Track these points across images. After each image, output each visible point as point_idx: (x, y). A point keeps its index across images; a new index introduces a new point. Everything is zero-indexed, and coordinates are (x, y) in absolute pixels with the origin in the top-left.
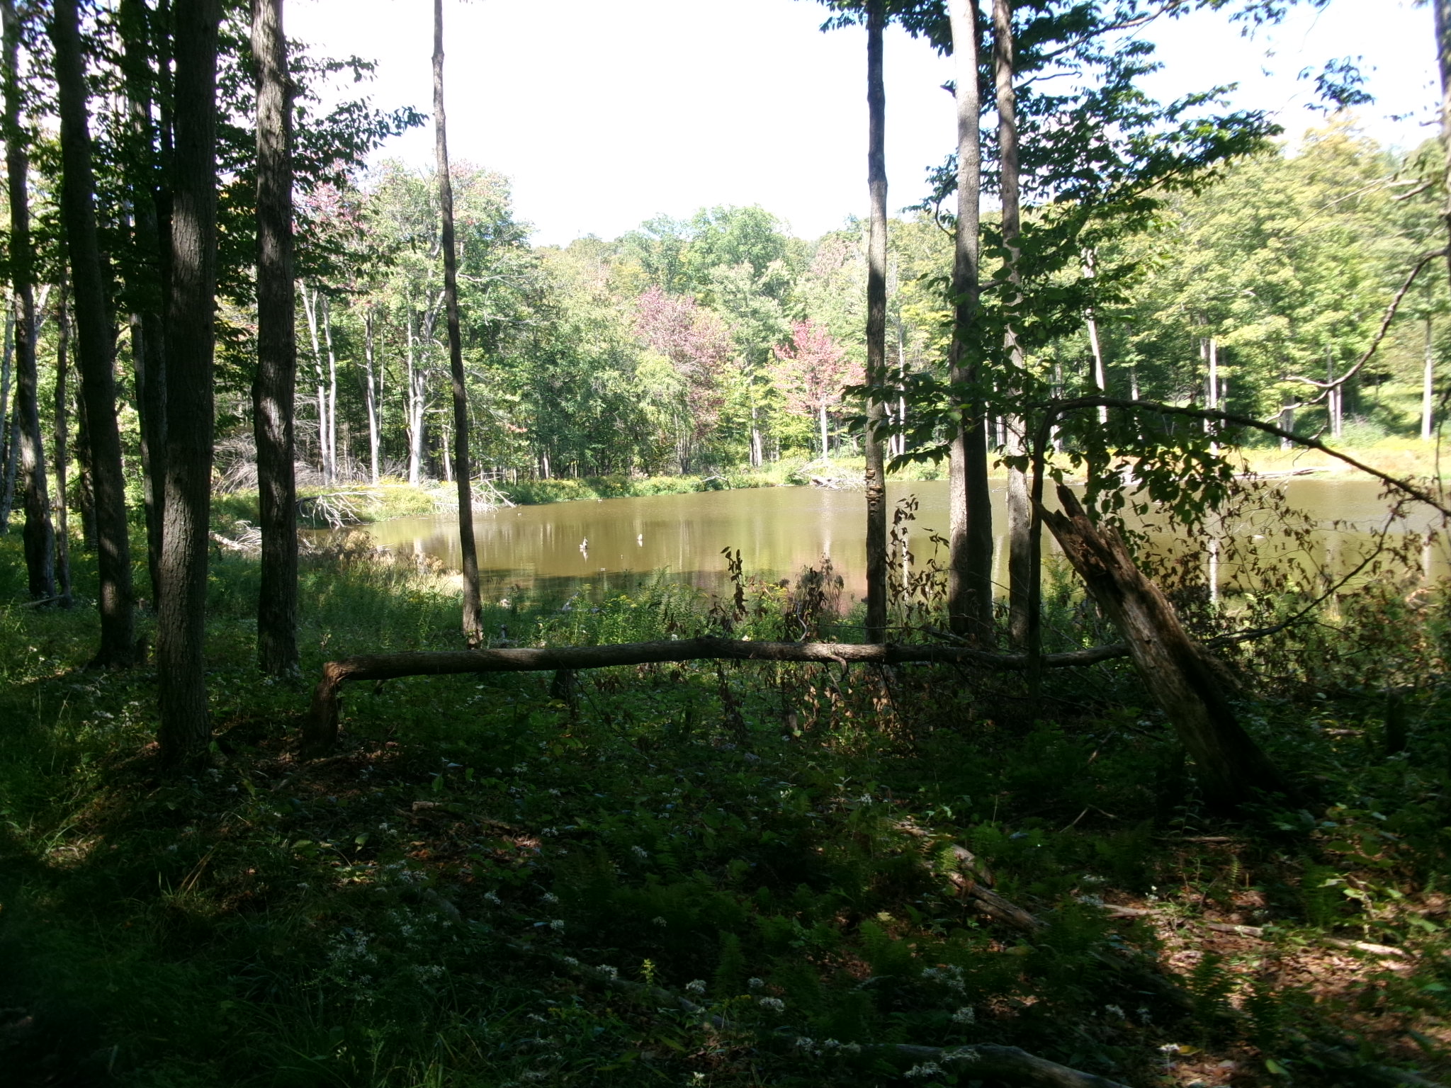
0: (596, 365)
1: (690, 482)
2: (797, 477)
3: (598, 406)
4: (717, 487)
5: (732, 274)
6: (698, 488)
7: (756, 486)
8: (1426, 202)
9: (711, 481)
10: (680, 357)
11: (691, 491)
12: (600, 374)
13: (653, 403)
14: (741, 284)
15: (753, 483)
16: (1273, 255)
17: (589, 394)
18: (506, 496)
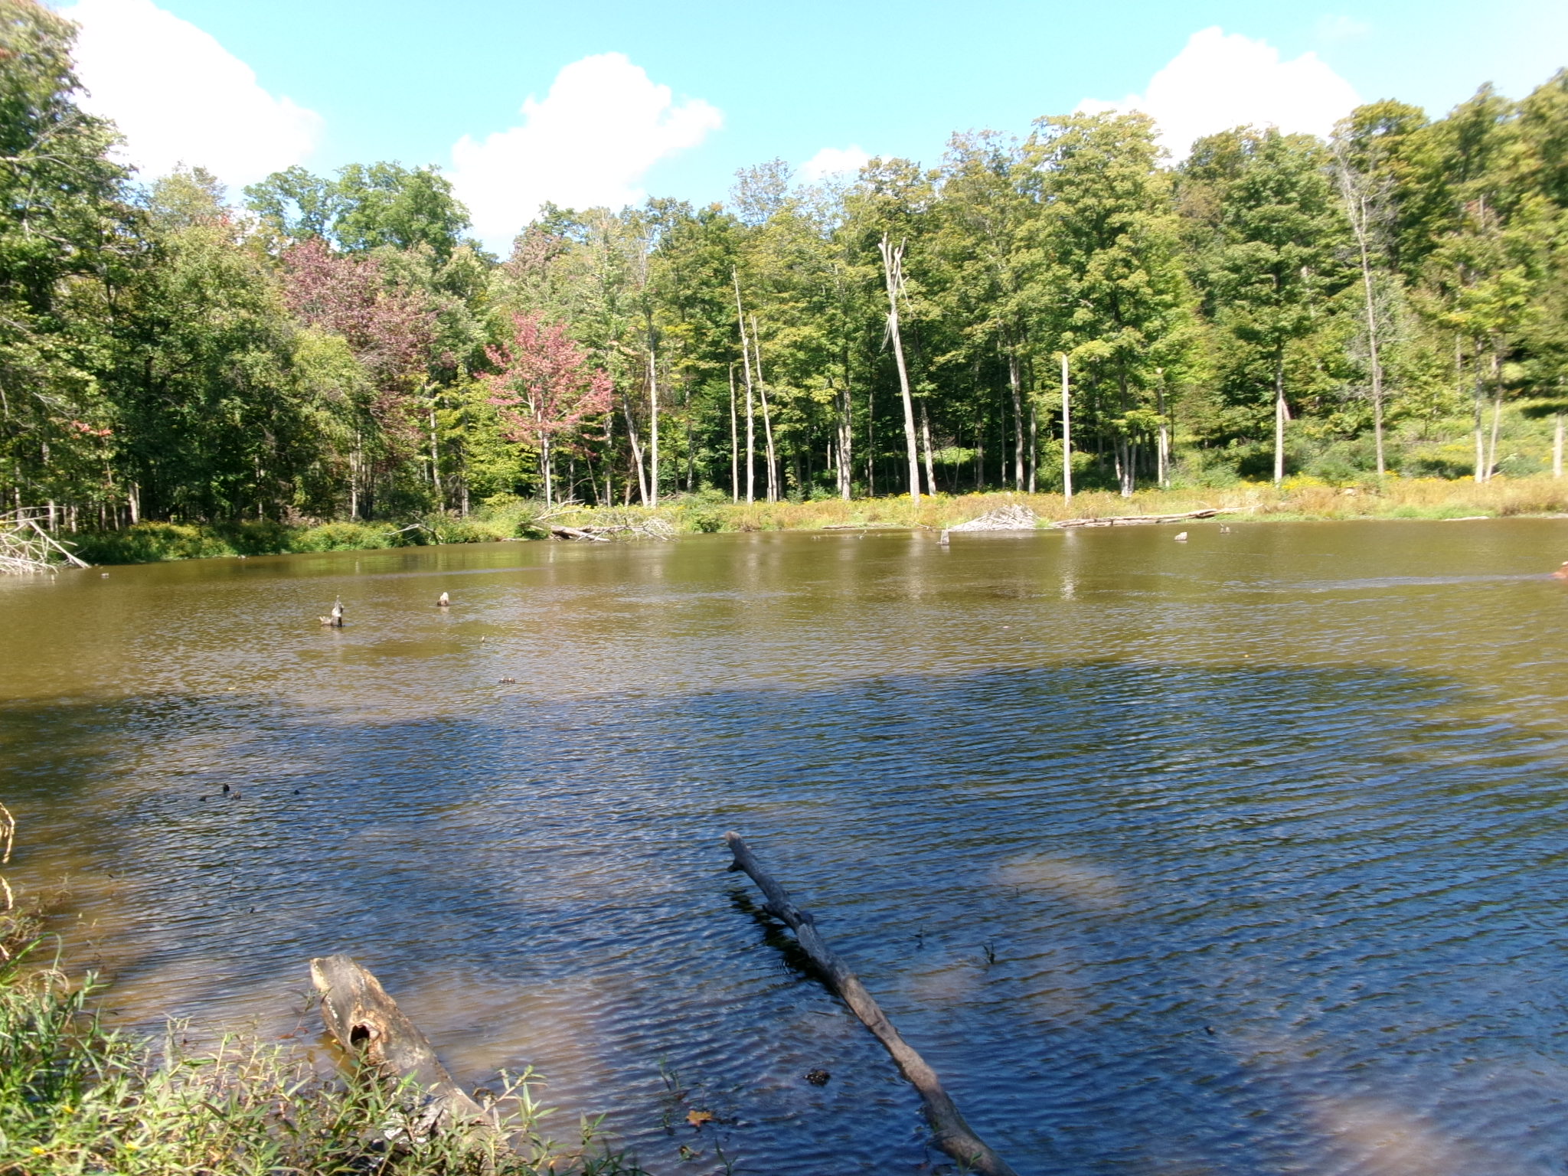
0: (228, 343)
1: (378, 534)
2: (533, 528)
3: (235, 409)
4: (419, 539)
5: (405, 256)
6: (393, 541)
7: (475, 540)
8: (1279, 203)
9: (412, 532)
10: (362, 343)
11: (385, 545)
12: (238, 356)
13: (327, 405)
14: (419, 271)
15: (471, 535)
16: (1123, 255)
17: (220, 389)
18: (72, 550)
